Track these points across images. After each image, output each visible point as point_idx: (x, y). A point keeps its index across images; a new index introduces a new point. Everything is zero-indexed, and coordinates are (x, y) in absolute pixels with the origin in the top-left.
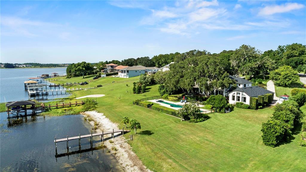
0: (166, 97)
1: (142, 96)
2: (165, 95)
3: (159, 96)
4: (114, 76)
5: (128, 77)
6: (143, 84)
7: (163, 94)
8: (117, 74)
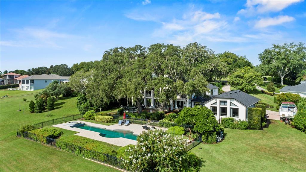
0: (90, 116)
1: (45, 116)
2: (89, 112)
3: (77, 115)
4: (11, 89)
5: (33, 90)
6: (49, 96)
7: (86, 111)
8: (18, 86)
